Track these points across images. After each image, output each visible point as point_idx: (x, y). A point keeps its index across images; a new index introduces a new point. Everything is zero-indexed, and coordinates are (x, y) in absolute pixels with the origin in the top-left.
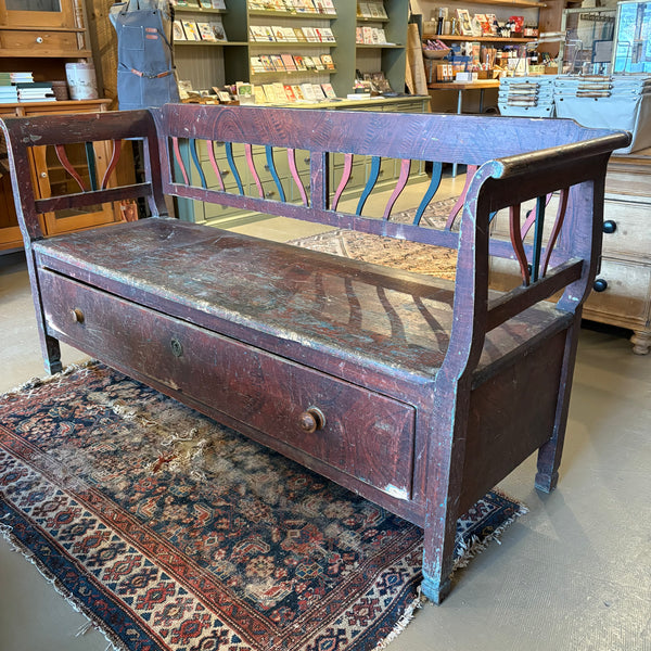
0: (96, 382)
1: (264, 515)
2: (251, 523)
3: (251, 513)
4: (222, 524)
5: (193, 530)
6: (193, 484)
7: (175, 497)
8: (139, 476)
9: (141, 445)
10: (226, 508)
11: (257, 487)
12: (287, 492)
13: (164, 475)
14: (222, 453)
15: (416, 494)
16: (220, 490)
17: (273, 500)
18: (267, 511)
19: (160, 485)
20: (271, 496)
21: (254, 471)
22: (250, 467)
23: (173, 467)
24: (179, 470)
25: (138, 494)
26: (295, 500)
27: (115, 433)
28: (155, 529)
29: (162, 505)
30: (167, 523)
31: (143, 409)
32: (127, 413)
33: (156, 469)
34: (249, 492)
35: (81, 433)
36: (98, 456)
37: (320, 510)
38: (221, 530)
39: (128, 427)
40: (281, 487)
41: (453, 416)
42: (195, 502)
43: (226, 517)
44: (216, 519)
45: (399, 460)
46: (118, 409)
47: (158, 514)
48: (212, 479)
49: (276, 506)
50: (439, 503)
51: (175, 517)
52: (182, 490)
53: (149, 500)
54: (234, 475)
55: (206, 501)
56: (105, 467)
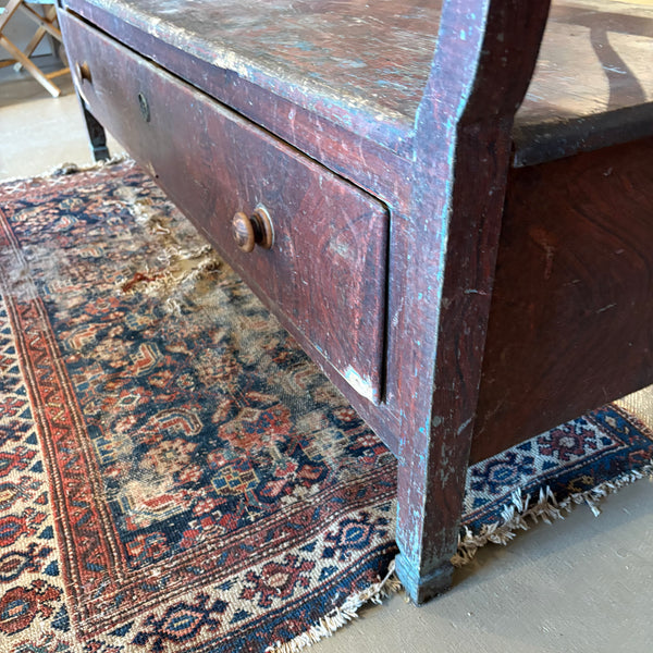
0: (136, 176)
1: (226, 377)
2: (199, 385)
3: (211, 371)
4: (159, 378)
5: (115, 379)
6: (161, 315)
7: (126, 329)
8: (102, 294)
9: (133, 255)
10: (182, 356)
11: (242, 335)
12: (280, 349)
13: (134, 296)
14: (225, 282)
15: (390, 395)
16: (191, 329)
17: (251, 358)
18: (234, 372)
19: (120, 310)
20: (252, 352)
21: (251, 313)
22: (249, 306)
23: (150, 290)
24: (155, 294)
25: (84, 317)
26: (282, 364)
27: (114, 236)
28: (71, 366)
29: (101, 336)
30: (92, 361)
31: (167, 212)
32: (142, 214)
33: (126, 288)
34: (226, 340)
35: (76, 232)
36: (74, 261)
37: (311, 387)
38: (153, 387)
39: (133, 231)
40: (274, 342)
42: (145, 341)
43: (172, 368)
44: (157, 370)
46: (138, 209)
47: (89, 347)
48: (189, 312)
49: (252, 368)
50: (418, 425)
51: (106, 357)
52: (138, 320)
53: (91, 326)
54: (224, 313)
55: (160, 342)
56: (73, 275)
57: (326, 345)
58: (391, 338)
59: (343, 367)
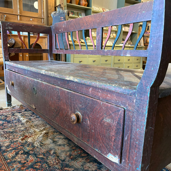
0: (20, 110)
1: (57, 164)
2: (49, 167)
3: (52, 162)
4: (37, 165)
5: (23, 167)
6: (34, 147)
7: (24, 151)
8: (15, 141)
9: (23, 131)
10: (42, 158)
11: (59, 152)
12: (70, 155)
13: (25, 142)
14: (50, 137)
15: (123, 160)
16: (43, 150)
17: (63, 158)
18: (59, 162)
19: (21, 146)
20: (63, 156)
21: (60, 145)
22: (59, 143)
23: (30, 140)
24: (31, 141)
25: (10, 148)
26: (72, 159)
27: (16, 126)
28: (8, 163)
29: (17, 154)
30: (15, 162)
31: (30, 119)
32: (23, 120)
33: (22, 140)
34: (54, 153)
35: (5, 125)
36: (5, 133)
37: (82, 165)
38: (36, 168)
39: (22, 124)
40: (68, 153)
41: (147, 111)
42: (30, 154)
43: (40, 162)
44: (36, 163)
45: (115, 140)
46: (22, 119)
47: (13, 157)
48: (42, 146)
49: (64, 161)
50: (136, 167)
51: (19, 160)
52: (28, 149)
53: (13, 151)
54: (52, 146)
55: (35, 155)
56: (5, 137)
57: (100, 148)
58: (124, 143)
59: (107, 154)
